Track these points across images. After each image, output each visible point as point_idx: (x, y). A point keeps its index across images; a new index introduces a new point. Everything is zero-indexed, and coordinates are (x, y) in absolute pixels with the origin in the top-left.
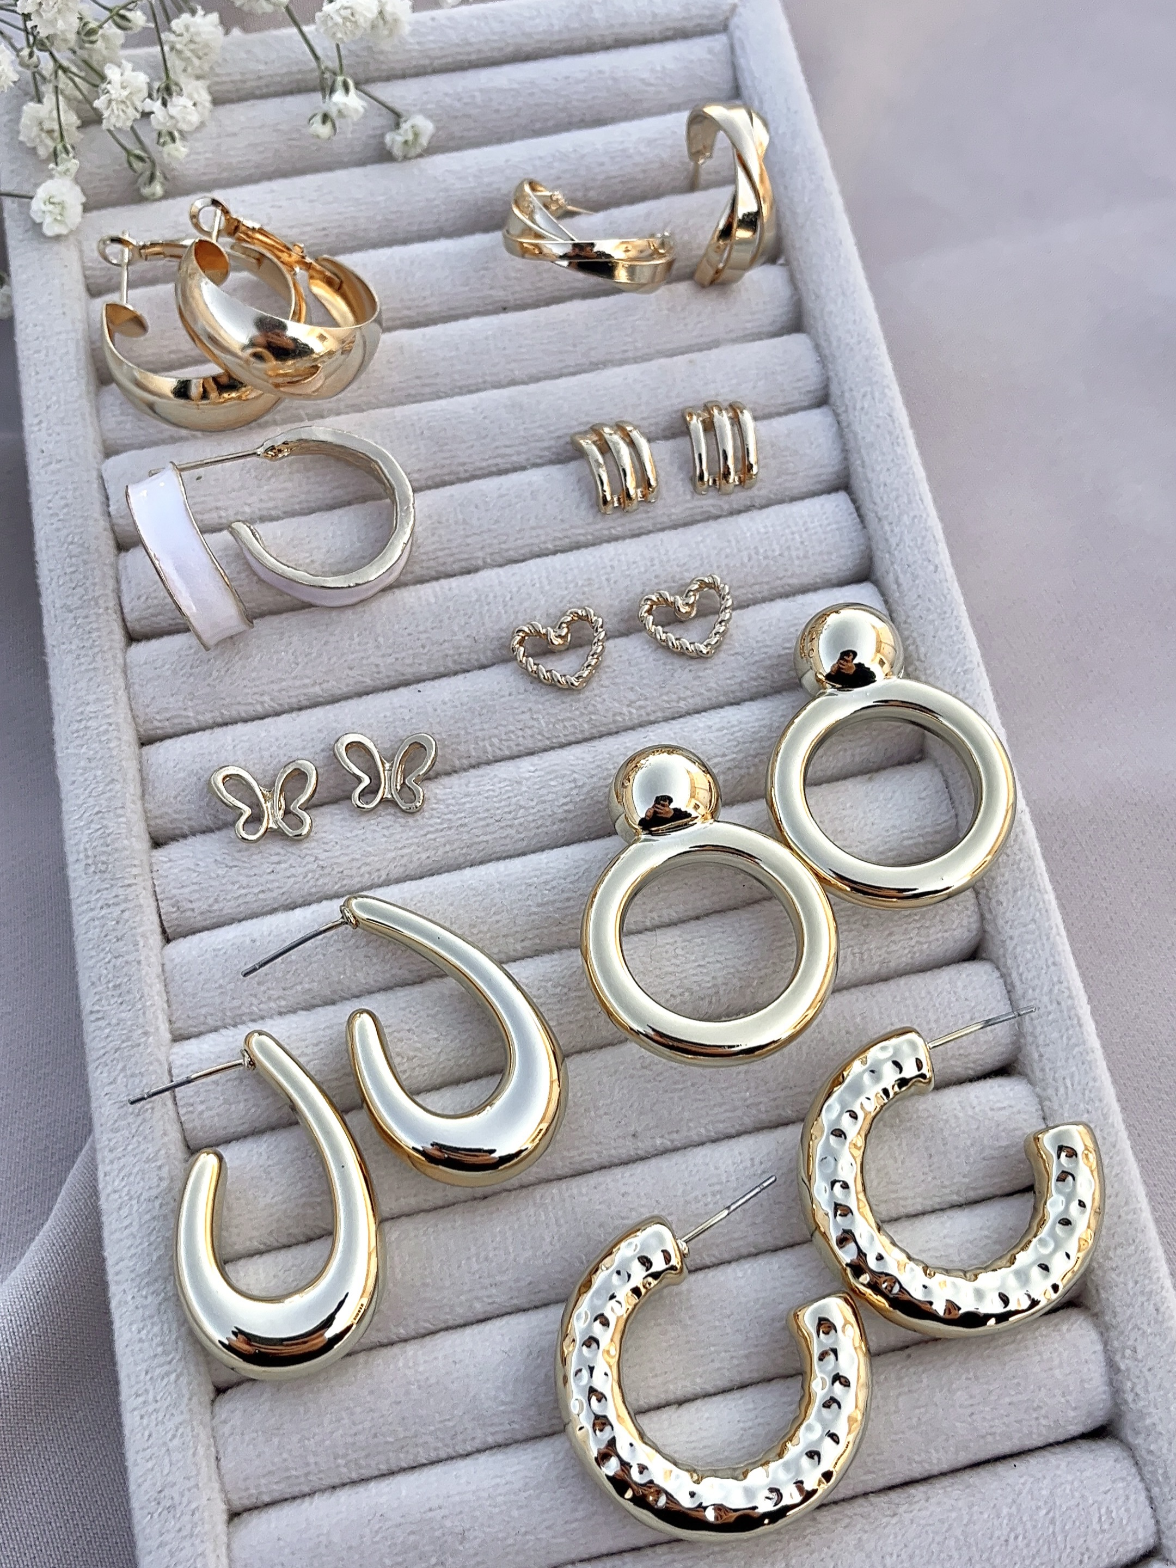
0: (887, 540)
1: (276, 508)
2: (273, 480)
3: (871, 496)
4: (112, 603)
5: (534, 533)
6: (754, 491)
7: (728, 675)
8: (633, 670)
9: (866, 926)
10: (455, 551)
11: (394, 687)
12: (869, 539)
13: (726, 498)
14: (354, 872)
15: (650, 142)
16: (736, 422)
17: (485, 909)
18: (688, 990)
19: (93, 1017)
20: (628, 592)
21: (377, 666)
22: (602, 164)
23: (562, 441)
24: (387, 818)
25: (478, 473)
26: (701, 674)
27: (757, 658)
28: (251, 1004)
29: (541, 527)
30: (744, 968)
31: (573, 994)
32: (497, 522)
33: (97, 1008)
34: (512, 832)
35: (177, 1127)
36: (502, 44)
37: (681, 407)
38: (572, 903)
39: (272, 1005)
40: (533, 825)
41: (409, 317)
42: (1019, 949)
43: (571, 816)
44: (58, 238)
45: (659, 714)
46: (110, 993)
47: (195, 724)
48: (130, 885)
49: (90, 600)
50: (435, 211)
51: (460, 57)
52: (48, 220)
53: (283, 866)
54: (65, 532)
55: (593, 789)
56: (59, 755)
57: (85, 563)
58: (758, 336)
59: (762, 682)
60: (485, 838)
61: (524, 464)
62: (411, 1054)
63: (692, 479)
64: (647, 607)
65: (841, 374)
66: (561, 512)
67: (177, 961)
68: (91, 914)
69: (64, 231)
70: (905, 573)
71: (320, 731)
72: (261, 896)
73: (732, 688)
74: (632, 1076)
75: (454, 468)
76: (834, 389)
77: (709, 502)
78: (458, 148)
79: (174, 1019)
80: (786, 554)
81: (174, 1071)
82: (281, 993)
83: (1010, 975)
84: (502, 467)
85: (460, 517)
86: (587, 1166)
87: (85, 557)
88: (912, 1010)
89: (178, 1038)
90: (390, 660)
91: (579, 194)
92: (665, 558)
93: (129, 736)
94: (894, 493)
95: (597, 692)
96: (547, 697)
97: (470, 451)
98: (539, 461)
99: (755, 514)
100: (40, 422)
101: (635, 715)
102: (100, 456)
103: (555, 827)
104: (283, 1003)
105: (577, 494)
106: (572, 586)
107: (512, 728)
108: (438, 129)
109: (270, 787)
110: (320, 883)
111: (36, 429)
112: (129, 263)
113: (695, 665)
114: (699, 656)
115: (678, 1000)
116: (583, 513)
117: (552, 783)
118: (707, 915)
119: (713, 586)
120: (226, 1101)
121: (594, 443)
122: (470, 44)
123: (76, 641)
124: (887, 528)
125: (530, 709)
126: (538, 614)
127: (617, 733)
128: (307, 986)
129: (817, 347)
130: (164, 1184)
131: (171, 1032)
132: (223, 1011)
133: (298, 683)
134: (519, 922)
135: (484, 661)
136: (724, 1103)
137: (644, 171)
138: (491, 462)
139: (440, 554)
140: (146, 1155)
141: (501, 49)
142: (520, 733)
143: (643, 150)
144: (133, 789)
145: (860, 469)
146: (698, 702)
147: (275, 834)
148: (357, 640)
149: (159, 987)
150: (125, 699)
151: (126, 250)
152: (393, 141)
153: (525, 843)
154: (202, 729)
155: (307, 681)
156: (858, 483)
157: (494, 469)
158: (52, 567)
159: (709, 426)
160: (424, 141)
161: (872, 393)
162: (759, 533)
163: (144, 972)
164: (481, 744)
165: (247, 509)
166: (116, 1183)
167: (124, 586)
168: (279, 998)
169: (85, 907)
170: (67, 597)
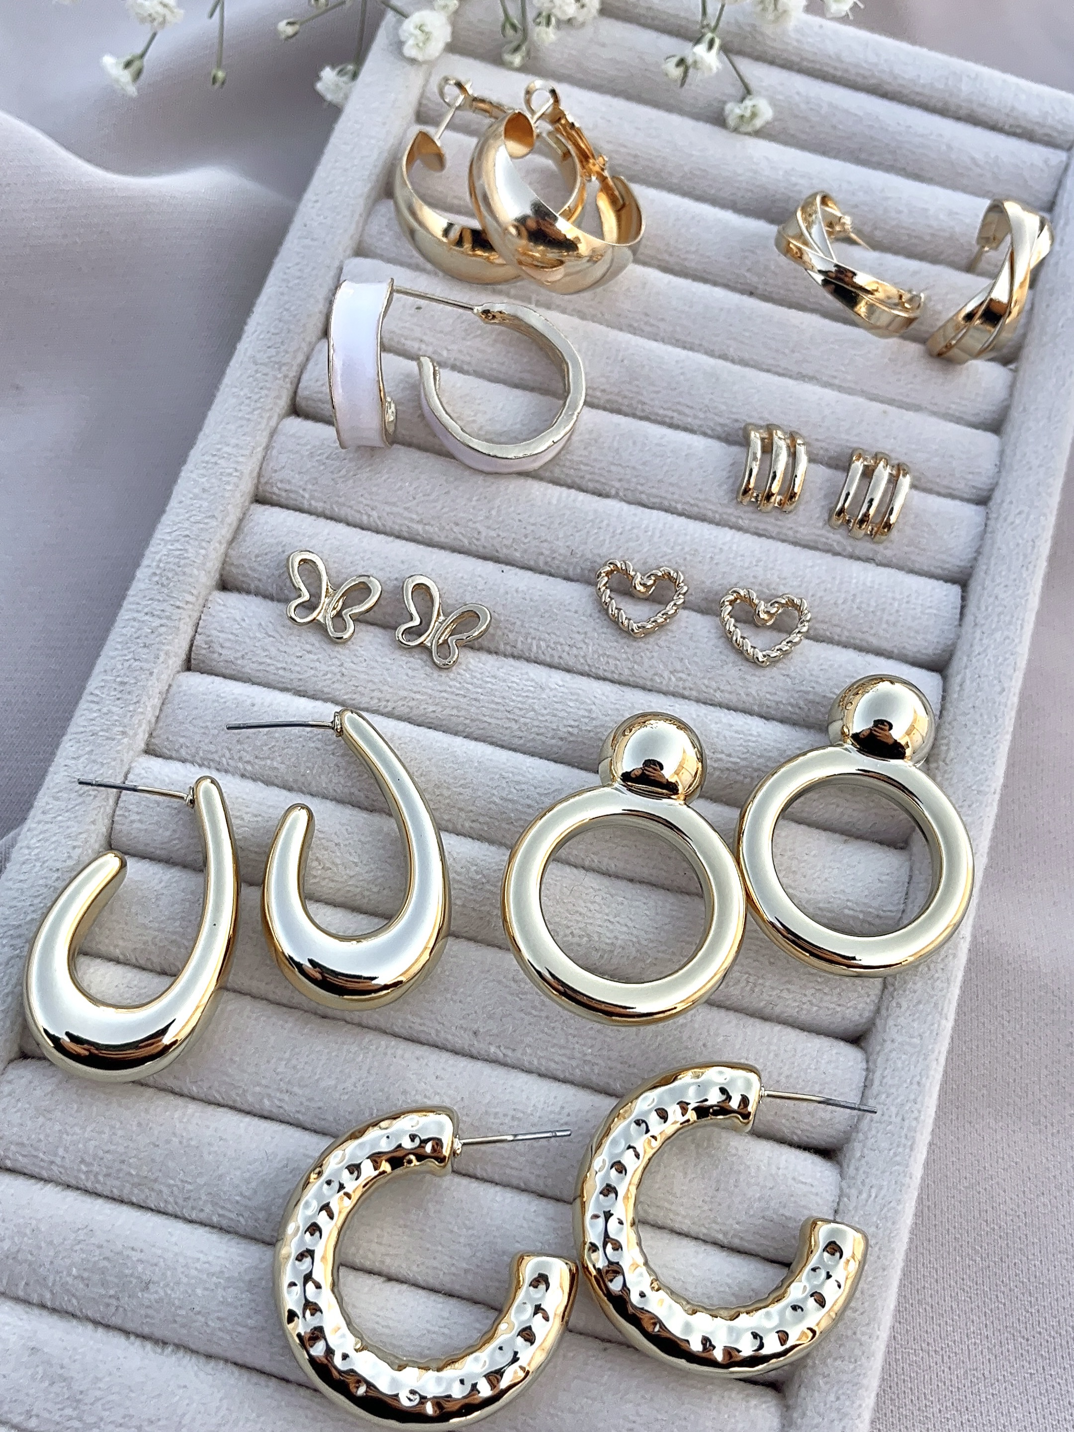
0: (972, 646)
1: (469, 363)
2: (478, 339)
3: (979, 601)
4: (293, 374)
5: (671, 489)
6: (880, 548)
7: (770, 689)
8: (692, 645)
9: (771, 963)
10: (597, 471)
11: (485, 558)
12: (959, 637)
13: (851, 541)
14: (367, 691)
15: (951, 213)
16: (893, 481)
17: (455, 778)
18: (588, 936)
19: (90, 698)
20: (723, 578)
21: (479, 533)
22: (900, 212)
23: (737, 425)
24: (417, 661)
25: (653, 418)
26: (748, 677)
27: (802, 688)
28: (224, 756)
29: (680, 488)
30: (645, 943)
31: (488, 887)
32: (644, 464)
33: (97, 692)
34: (515, 726)
35: (107, 822)
36: (867, 74)
37: (855, 445)
38: (530, 811)
39: (240, 765)
40: (534, 730)
41: (667, 262)
42: (894, 1054)
43: (571, 739)
44: (413, 61)
45: (694, 693)
46: (114, 685)
47: (306, 506)
48: (178, 607)
49: (276, 363)
50: (737, 185)
51: (825, 69)
52: (411, 42)
53: (311, 656)
54: (286, 298)
55: (603, 726)
56: (183, 474)
57: (289, 331)
58: (958, 420)
59: (797, 711)
60: (489, 720)
61: (695, 428)
62: (328, 865)
63: (831, 511)
64: (732, 598)
65: (1010, 486)
66: (703, 482)
67: (184, 688)
68: (135, 615)
69: (420, 58)
70: (972, 681)
71: (403, 562)
72: (281, 672)
73: (768, 703)
74: (499, 982)
75: (634, 402)
76: (997, 495)
77: (836, 538)
78: (786, 143)
79: (154, 734)
80: (878, 613)
81: (130, 776)
82: (251, 759)
83: (874, 1073)
84: (675, 421)
85: (616, 444)
86: (423, 1037)
87: (292, 327)
88: (772, 1055)
89: (150, 751)
90: (493, 534)
91: (867, 229)
92: (771, 565)
93: (247, 486)
94: (1000, 609)
95: (649, 647)
96: (605, 630)
97: (654, 395)
98: (709, 432)
99: (871, 566)
100: (317, 201)
101: (673, 683)
102: (349, 251)
103: (553, 741)
104: (249, 768)
105: (725, 474)
106: (678, 548)
107: (562, 640)
108: (775, 119)
109: (336, 588)
110: (336, 686)
111: (309, 205)
112: (459, 108)
113: (746, 667)
114: (754, 662)
115: (576, 939)
116: (722, 493)
117: (571, 704)
118: (641, 882)
119: (798, 607)
120: (158, 823)
121: (763, 439)
122: (842, 62)
123: (246, 390)
124: (978, 635)
125: (586, 633)
126: (637, 557)
127: (650, 690)
128: (275, 764)
129: (1002, 453)
130: (70, 863)
131: (147, 745)
132: (198, 748)
133: (406, 514)
134: (477, 803)
135: (571, 573)
136: (564, 1047)
137: (933, 235)
138: (670, 413)
139: (582, 467)
140: (69, 831)
141: (864, 77)
142: (567, 648)
143: (942, 216)
144: (226, 532)
145: (982, 574)
146: (733, 699)
147: (318, 627)
148: (474, 503)
149: (157, 701)
150: (260, 456)
151: (462, 97)
152: (732, 111)
153: (522, 742)
154: (310, 513)
155: (414, 516)
156: (975, 586)
157: (667, 420)
158: (261, 321)
159: (868, 473)
160: (758, 123)
161: (1028, 514)
162: (864, 584)
163: (150, 683)
164: (529, 640)
165: (445, 353)
166: (34, 841)
167: (310, 366)
168: (248, 762)
169: (134, 607)
170: (259, 351)
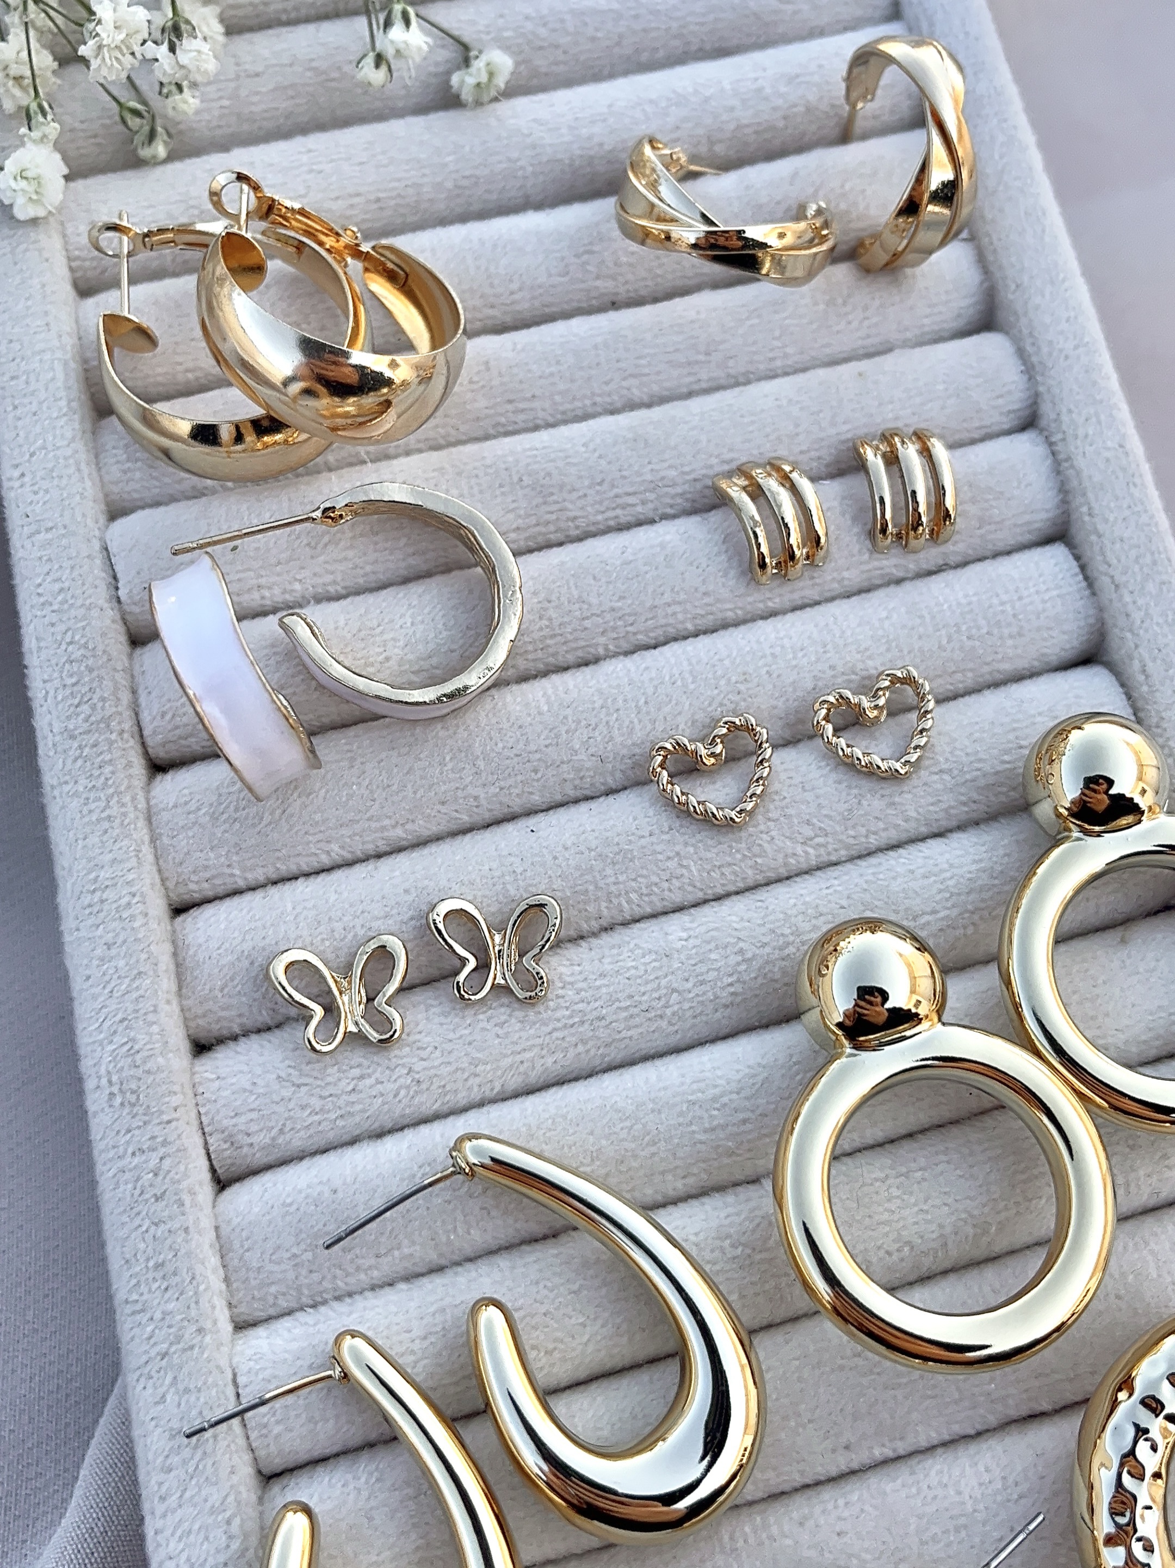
0: (1128, 615)
1: (335, 582)
2: (330, 548)
3: (1103, 553)
4: (128, 725)
5: (670, 610)
6: (950, 547)
7: (931, 800)
8: (809, 796)
9: (1132, 1148)
10: (570, 637)
11: (498, 822)
12: (1101, 609)
13: (912, 557)
14: (459, 1085)
15: (791, 80)
16: (926, 455)
17: (635, 1139)
18: (908, 1243)
19: (129, 1309)
20: (795, 690)
21: (476, 798)
22: (732, 109)
23: (699, 486)
24: (501, 1012)
25: (592, 529)
26: (897, 799)
27: (968, 777)
28: (335, 1277)
29: (679, 603)
30: (978, 1212)
31: (758, 1257)
32: (622, 598)
33: (133, 1296)
34: (664, 1024)
35: (247, 1457)
37: (849, 436)
38: (749, 1126)
39: (362, 1276)
40: (689, 1014)
41: (494, 317)
43: (739, 999)
44: (34, 221)
45: (843, 852)
46: (150, 1275)
47: (241, 884)
48: (169, 1122)
49: (98, 722)
50: (520, 173)
52: (20, 201)
53: (368, 1082)
54: (62, 627)
55: (767, 962)
56: (67, 938)
57: (91, 670)
58: (940, 337)
59: (974, 806)
60: (629, 1033)
61: (651, 515)
62: (551, 1346)
63: (871, 535)
64: (824, 712)
65: (1056, 391)
66: (704, 582)
67: (236, 1221)
68: (121, 1164)
69: (41, 213)
70: (1154, 660)
71: (406, 891)
72: (340, 1123)
73: (936, 816)
74: (842, 1368)
75: (562, 525)
76: (1046, 409)
77: (892, 562)
78: (544, 89)
79: (234, 1302)
80: (995, 631)
81: (241, 1380)
82: (372, 1261)
84: (623, 520)
85: (575, 593)
87: (90, 662)
89: (241, 1326)
90: (493, 790)
91: (703, 150)
92: (841, 642)
93: (158, 906)
94: (1133, 553)
95: (762, 827)
96: (698, 837)
97: (580, 503)
98: (670, 511)
99: (949, 576)
100: (23, 475)
101: (813, 856)
102: (102, 519)
103: (718, 1015)
104: (376, 1274)
105: (724, 557)
106: (723, 682)
107: (655, 879)
108: (517, 64)
109: (346, 970)
110: (416, 1100)
111: (17, 484)
112: (130, 255)
113: (888, 789)
114: (894, 776)
115: (895, 1257)
116: (732, 583)
117: (713, 956)
118: (923, 1131)
119: (908, 680)
120: (311, 1420)
121: (744, 488)
123: (83, 781)
124: (1128, 598)
125: (678, 854)
126: (682, 722)
127: (788, 878)
128: (406, 1251)
129: (1021, 353)
130: (235, 1545)
131: (233, 1321)
132: (299, 1289)
133: (374, 825)
134: (680, 1154)
135: (611, 783)
136: (961, 1400)
137: (785, 118)
138: (611, 514)
139: (549, 642)
140: (209, 1504)
142: (666, 885)
143: (783, 89)
144: (167, 984)
145: (1087, 518)
146: (893, 836)
148: (450, 766)
149: (214, 1260)
150: (150, 858)
151: (125, 239)
152: (463, 82)
153: (678, 1036)
154: (253, 889)
155: (386, 822)
156: (1082, 534)
157: (612, 523)
158: (46, 677)
159: (892, 462)
160: (501, 82)
161: (1097, 415)
162: (959, 604)
163: (193, 1244)
164: (615, 901)
165: (297, 586)
166: (172, 1545)
167: (143, 700)
168: (370, 1268)
169: (111, 1154)
170: (69, 718)
